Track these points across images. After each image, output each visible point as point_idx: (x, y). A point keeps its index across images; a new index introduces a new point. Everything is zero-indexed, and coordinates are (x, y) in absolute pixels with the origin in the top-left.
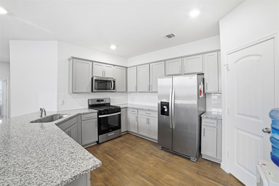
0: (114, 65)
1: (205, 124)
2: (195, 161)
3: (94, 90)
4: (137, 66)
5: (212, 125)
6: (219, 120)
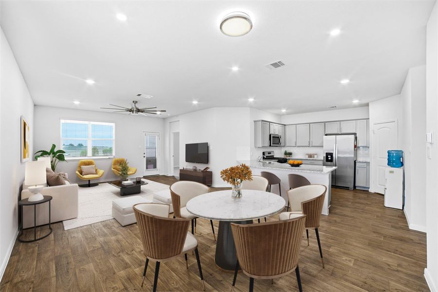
1: (358, 166)
3: (272, 145)
4: (296, 125)
5: (363, 166)
6: (368, 163)
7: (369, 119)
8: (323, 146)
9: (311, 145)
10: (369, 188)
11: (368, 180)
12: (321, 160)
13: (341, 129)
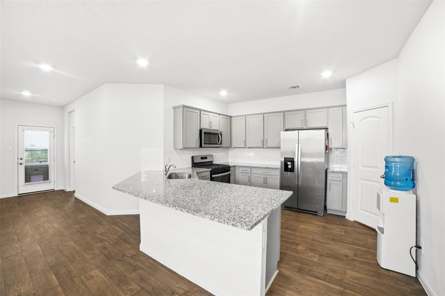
0: (220, 114)
1: (331, 178)
2: (322, 215)
3: (203, 146)
4: (245, 116)
5: (338, 179)
6: (345, 174)
7: (345, 106)
8: (279, 148)
9: (265, 146)
10: (346, 212)
11: (344, 200)
12: (277, 169)
13: (306, 121)
